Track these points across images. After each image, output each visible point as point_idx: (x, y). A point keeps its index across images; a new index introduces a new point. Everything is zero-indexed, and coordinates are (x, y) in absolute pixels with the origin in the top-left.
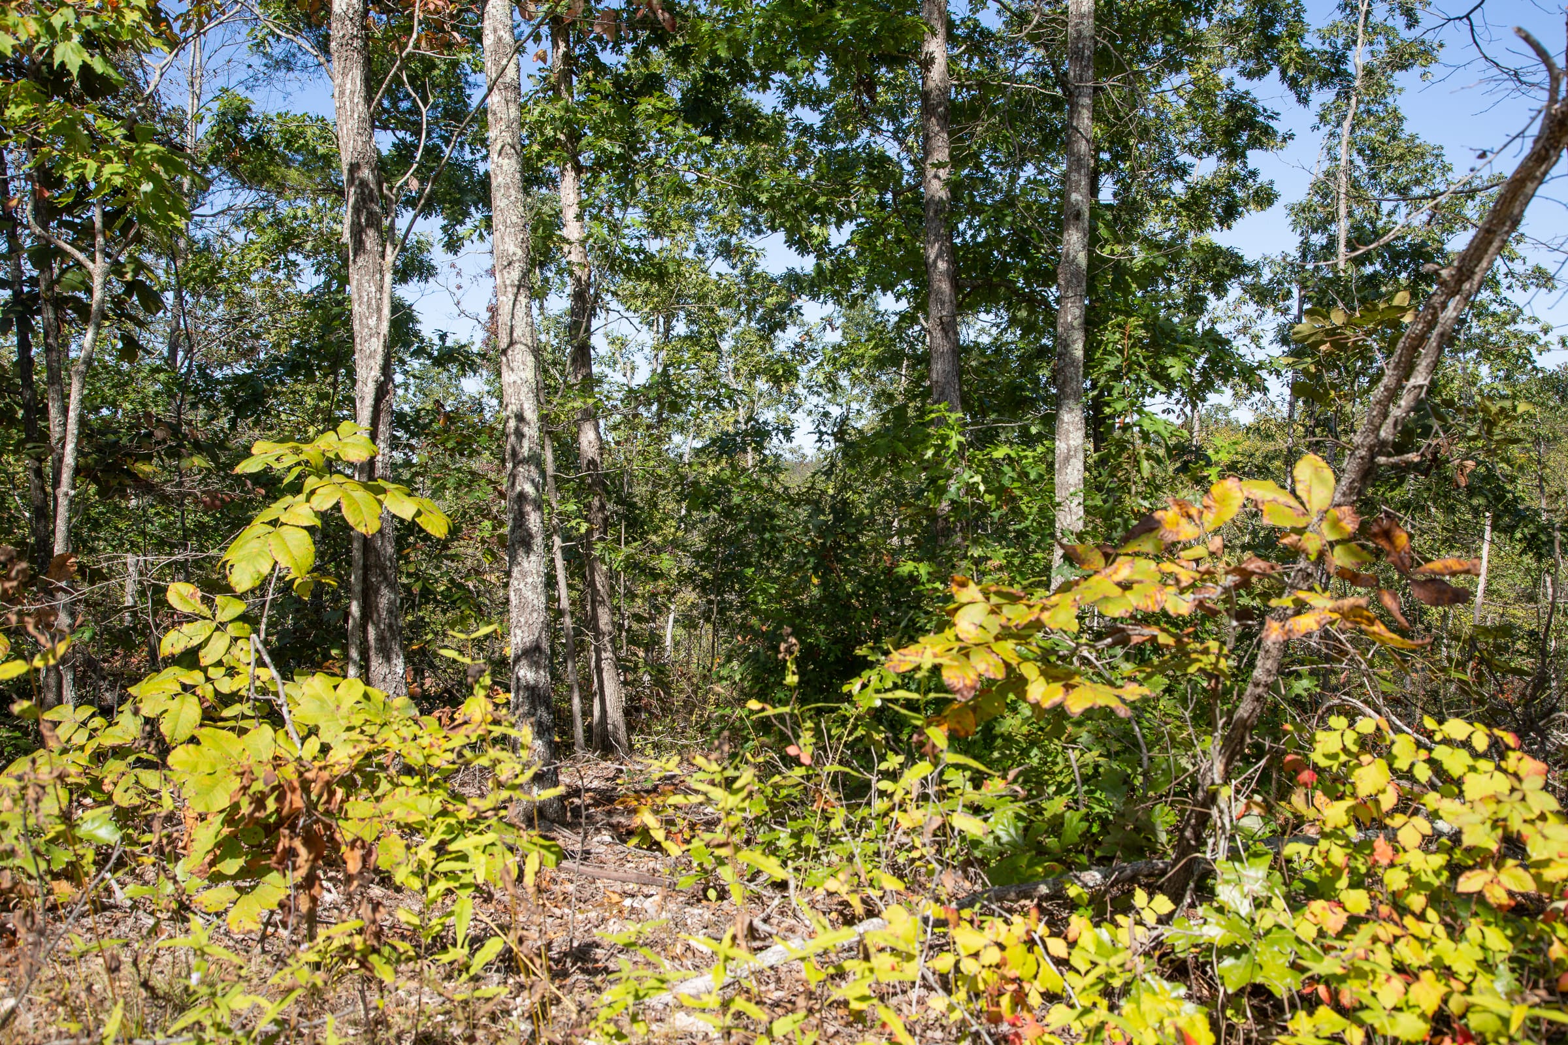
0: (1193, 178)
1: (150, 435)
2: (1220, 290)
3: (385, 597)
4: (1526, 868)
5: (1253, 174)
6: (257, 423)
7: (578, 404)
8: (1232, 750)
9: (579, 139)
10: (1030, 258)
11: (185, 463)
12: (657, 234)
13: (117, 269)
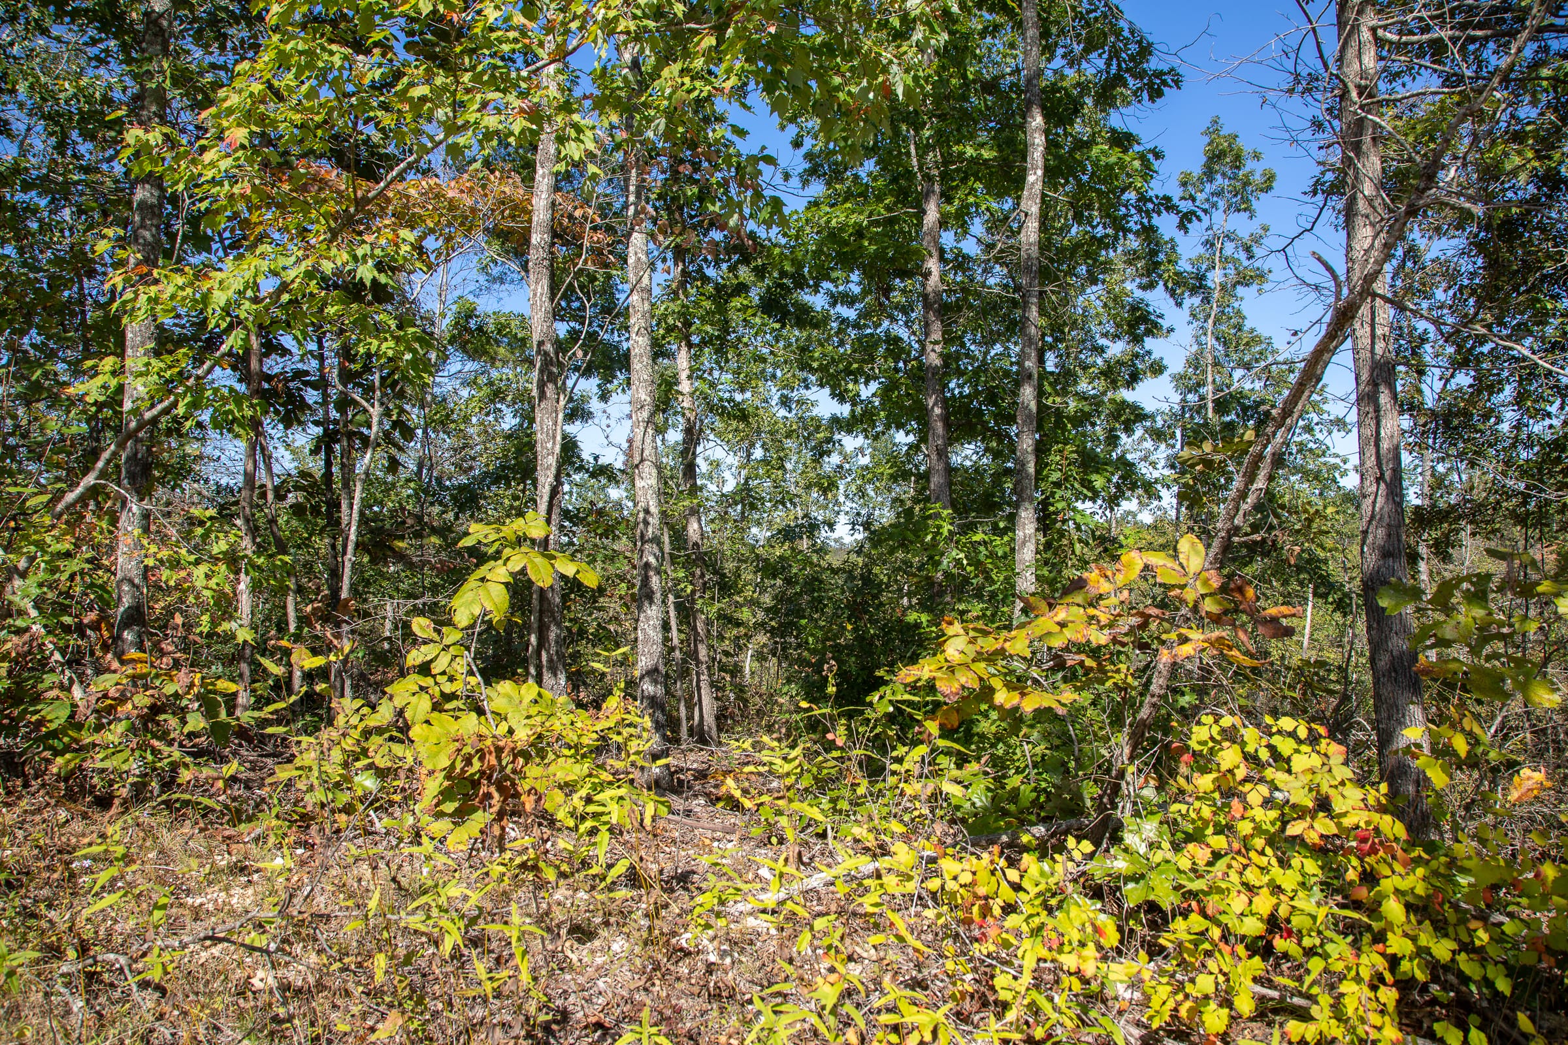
0: (1109, 354)
1: (404, 522)
2: (1129, 430)
3: (553, 633)
4: (1332, 818)
5: (1149, 353)
6: (472, 516)
7: (686, 503)
8: (1136, 740)
9: (690, 325)
10: (998, 406)
11: (425, 541)
12: (743, 390)
13: (387, 413)
